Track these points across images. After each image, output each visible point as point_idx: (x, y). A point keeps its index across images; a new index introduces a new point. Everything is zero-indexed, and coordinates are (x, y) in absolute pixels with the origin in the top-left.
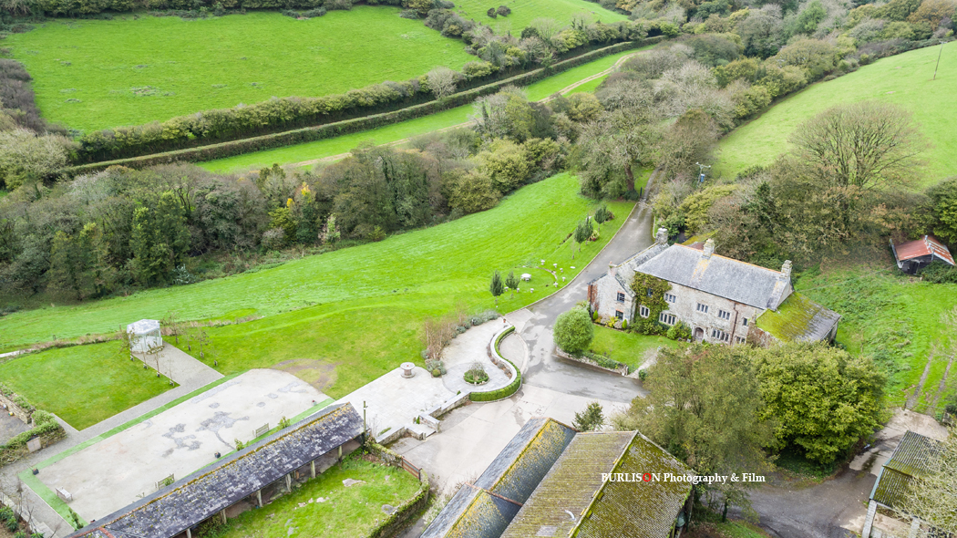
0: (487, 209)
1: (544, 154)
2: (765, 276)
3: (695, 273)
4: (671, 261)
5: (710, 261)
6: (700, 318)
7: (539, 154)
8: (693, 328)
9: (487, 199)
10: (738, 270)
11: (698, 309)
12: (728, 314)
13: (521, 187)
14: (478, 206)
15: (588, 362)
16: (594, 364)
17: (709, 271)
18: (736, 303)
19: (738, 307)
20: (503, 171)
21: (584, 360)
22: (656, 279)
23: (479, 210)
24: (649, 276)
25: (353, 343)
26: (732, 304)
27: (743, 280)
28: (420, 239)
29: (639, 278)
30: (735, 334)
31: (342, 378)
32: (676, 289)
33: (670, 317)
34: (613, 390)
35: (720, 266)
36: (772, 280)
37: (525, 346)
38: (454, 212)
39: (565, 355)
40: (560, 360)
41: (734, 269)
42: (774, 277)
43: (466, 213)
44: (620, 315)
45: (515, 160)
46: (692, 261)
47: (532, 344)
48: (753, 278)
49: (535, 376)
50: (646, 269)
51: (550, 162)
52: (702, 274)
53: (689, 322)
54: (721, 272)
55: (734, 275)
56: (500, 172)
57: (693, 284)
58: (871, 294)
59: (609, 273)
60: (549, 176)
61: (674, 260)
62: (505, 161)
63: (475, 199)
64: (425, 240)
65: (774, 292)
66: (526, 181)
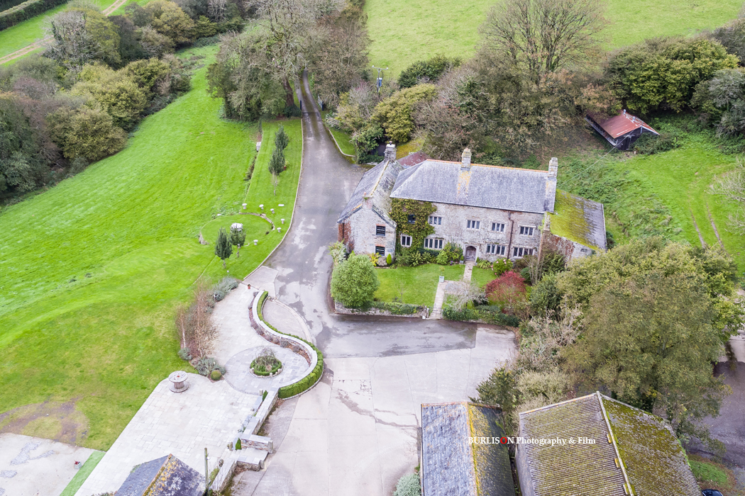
0: (115, 153)
1: (156, 77)
2: (533, 178)
3: (459, 188)
4: (428, 180)
5: (471, 172)
6: (472, 235)
7: (149, 78)
8: (464, 247)
9: (113, 140)
10: (503, 178)
11: (469, 226)
12: (503, 226)
13: (142, 120)
14: (104, 151)
15: (378, 313)
16: (386, 313)
17: (473, 184)
18: (511, 212)
19: (514, 216)
20: (119, 104)
21: (372, 312)
22: (417, 202)
23: (106, 155)
24: (409, 201)
25: (79, 365)
26: (506, 214)
27: (513, 186)
28: (54, 205)
29: (398, 205)
30: (513, 245)
31: (94, 418)
32: (442, 209)
33: (436, 241)
34: (425, 338)
35: (483, 176)
36: (541, 181)
37: (293, 311)
38: (76, 163)
39: (346, 311)
40: (343, 318)
41: (499, 177)
42: (542, 178)
43: (91, 161)
44: (380, 250)
45: (128, 89)
46: (452, 176)
47: (298, 306)
48: (522, 183)
49: (329, 346)
50: (403, 193)
51: (167, 84)
52: (467, 188)
53: (460, 242)
54: (487, 182)
55: (501, 183)
56: (114, 105)
57: (460, 200)
58: (600, 176)
59: (365, 207)
60: (170, 102)
61: (431, 178)
62: (118, 91)
63: (98, 143)
64: (62, 204)
65: (547, 193)
66: (146, 113)
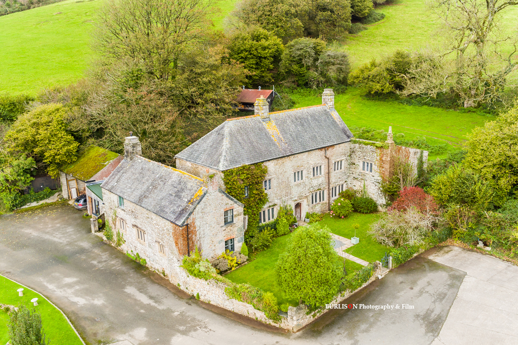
2: (320, 113)
3: (274, 139)
5: (273, 121)
6: (300, 189)
8: (294, 207)
11: (295, 180)
12: (320, 167)
17: (283, 132)
18: (326, 148)
19: (329, 153)
22: (249, 167)
26: (322, 152)
27: (312, 124)
29: (234, 177)
30: (331, 186)
32: (271, 166)
33: (269, 211)
35: (285, 121)
36: (326, 113)
39: (307, 320)
40: (314, 331)
42: (325, 110)
44: (229, 245)
46: (260, 130)
48: (316, 120)
53: (290, 202)
54: (292, 127)
55: (302, 124)
57: (285, 151)
59: (211, 189)
61: (245, 138)
65: (338, 122)
